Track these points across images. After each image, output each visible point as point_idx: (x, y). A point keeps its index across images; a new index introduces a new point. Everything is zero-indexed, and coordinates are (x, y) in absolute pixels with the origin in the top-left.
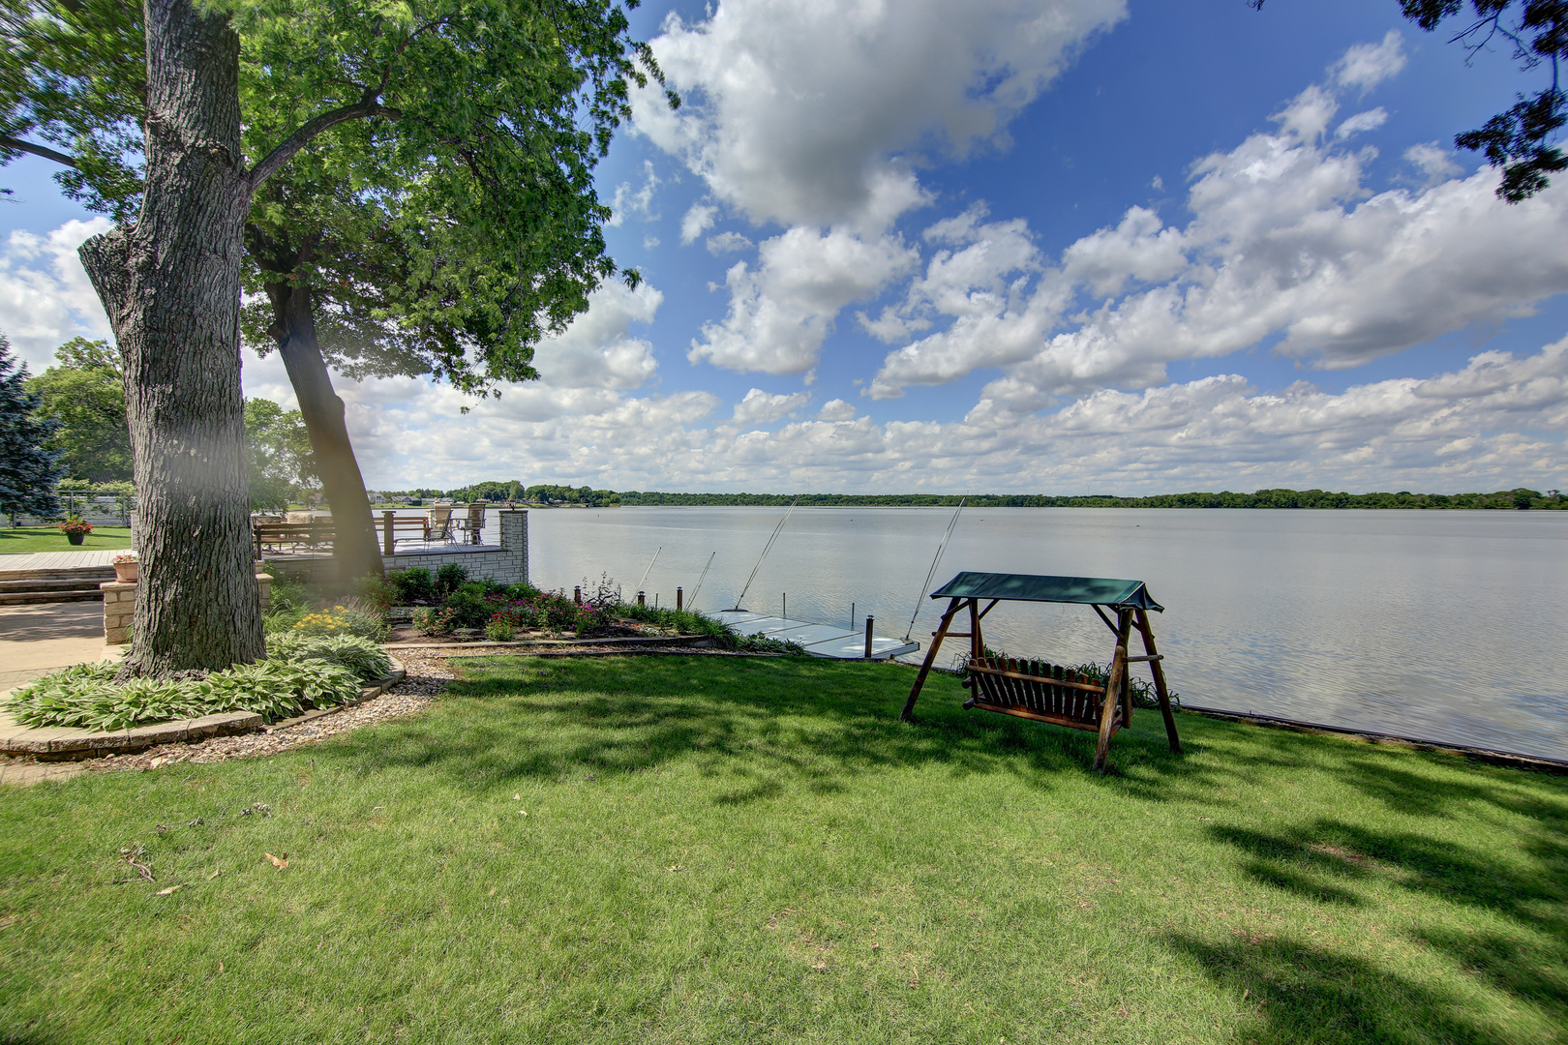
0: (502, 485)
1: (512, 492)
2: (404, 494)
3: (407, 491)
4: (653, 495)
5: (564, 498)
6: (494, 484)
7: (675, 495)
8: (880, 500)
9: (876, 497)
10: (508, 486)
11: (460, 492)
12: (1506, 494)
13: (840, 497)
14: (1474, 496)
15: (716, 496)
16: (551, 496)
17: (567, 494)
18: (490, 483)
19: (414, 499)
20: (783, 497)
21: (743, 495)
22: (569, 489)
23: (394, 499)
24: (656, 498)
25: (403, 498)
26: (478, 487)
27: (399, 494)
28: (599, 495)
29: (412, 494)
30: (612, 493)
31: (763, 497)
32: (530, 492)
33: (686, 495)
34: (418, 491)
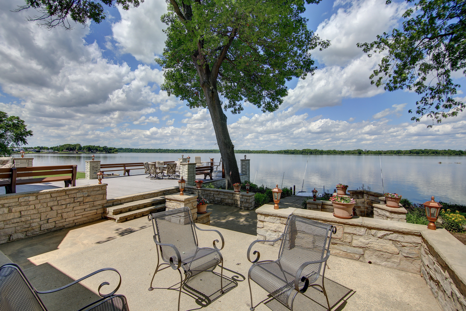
0: (73, 145)
1: (77, 148)
2: (32, 148)
3: (33, 147)
4: (128, 149)
5: (97, 150)
6: (70, 145)
7: (136, 149)
8: (204, 151)
9: (202, 150)
10: (75, 146)
11: (56, 147)
12: (356, 150)
13: (191, 150)
14: (350, 151)
15: (151, 150)
16: (92, 149)
17: (98, 149)
18: (68, 144)
19: (37, 150)
20: (173, 150)
21: (160, 149)
22: (99, 147)
23: (28, 150)
24: (129, 150)
25: (32, 149)
26: (63, 146)
27: (30, 148)
28: (111, 149)
29: (36, 148)
30: (115, 148)
31: (166, 150)
32: (84, 147)
33: (140, 149)
34: (38, 147)
